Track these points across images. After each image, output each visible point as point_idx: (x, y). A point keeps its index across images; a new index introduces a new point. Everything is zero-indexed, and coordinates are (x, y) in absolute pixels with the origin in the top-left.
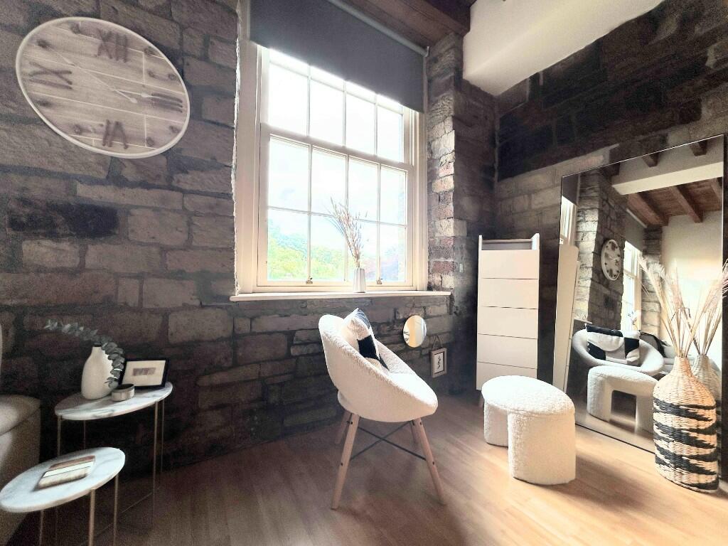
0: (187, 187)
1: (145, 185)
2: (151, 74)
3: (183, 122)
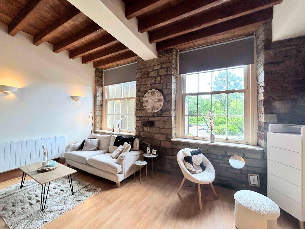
0: (164, 116)
1: (157, 117)
2: (157, 96)
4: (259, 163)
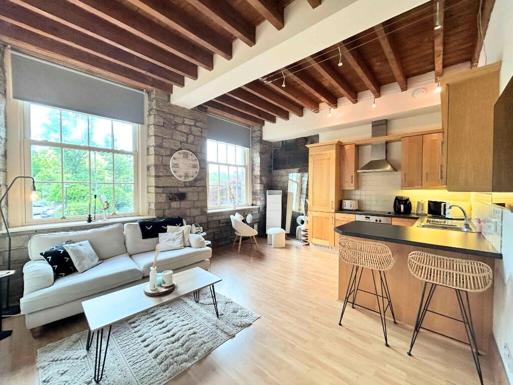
0: (198, 185)
3: (198, 170)
4: (258, 216)
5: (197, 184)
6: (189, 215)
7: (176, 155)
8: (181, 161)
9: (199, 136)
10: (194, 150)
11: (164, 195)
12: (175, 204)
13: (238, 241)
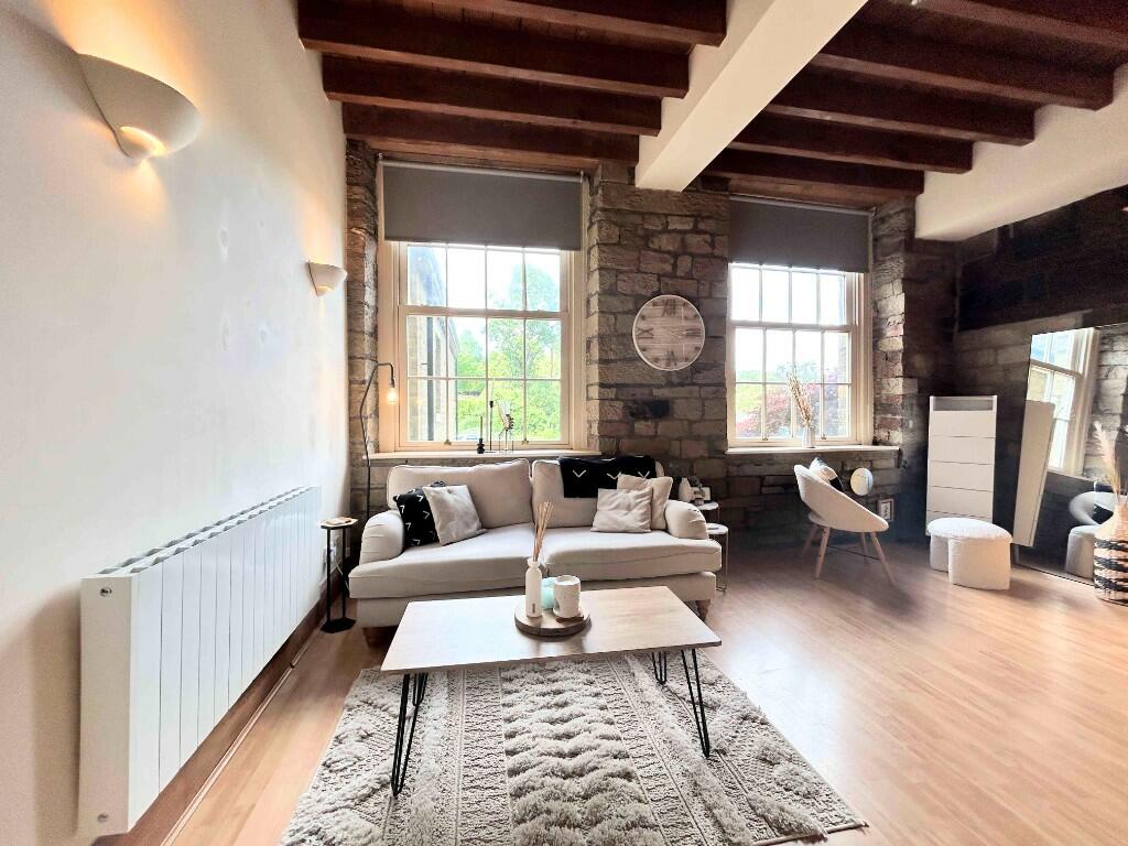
1: (681, 385)
3: (701, 343)
4: (894, 477)
5: (700, 378)
6: (677, 453)
7: (646, 308)
8: (659, 321)
9: (703, 256)
10: (692, 292)
11: (619, 405)
12: (642, 427)
13: (817, 543)
